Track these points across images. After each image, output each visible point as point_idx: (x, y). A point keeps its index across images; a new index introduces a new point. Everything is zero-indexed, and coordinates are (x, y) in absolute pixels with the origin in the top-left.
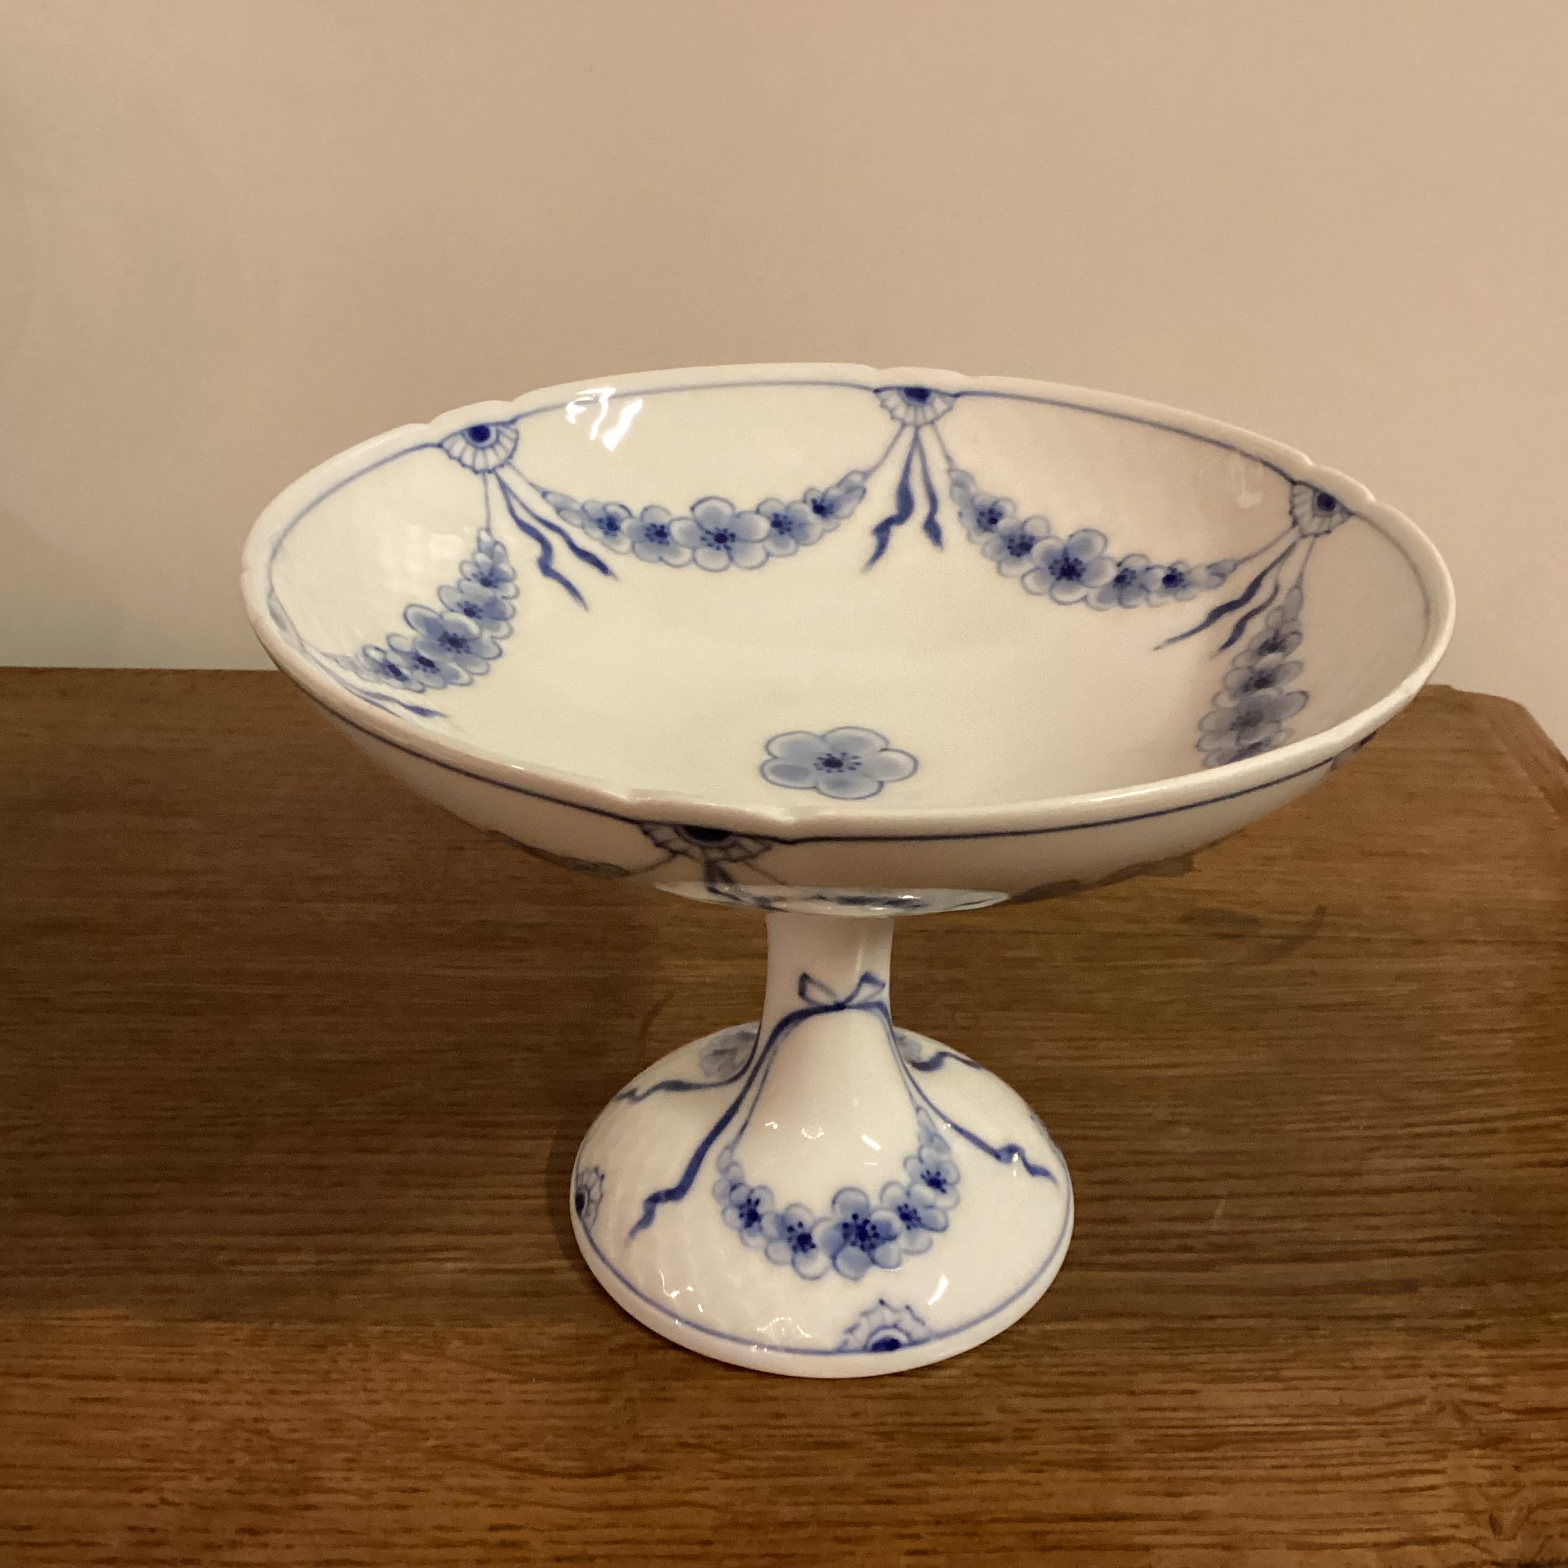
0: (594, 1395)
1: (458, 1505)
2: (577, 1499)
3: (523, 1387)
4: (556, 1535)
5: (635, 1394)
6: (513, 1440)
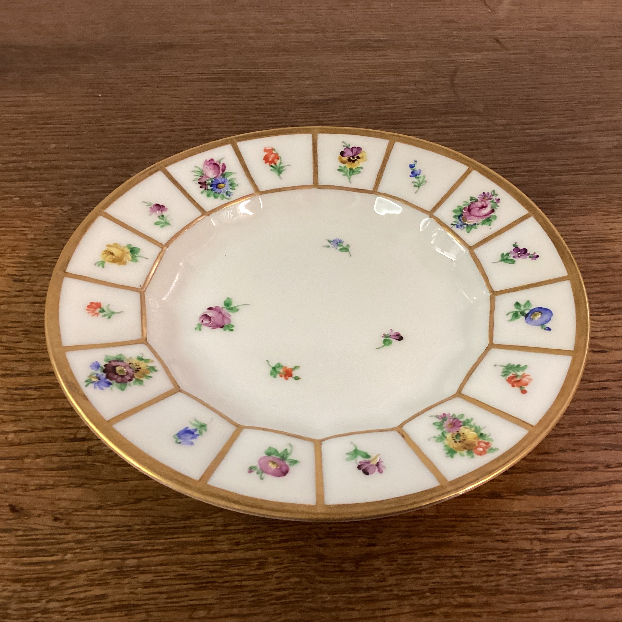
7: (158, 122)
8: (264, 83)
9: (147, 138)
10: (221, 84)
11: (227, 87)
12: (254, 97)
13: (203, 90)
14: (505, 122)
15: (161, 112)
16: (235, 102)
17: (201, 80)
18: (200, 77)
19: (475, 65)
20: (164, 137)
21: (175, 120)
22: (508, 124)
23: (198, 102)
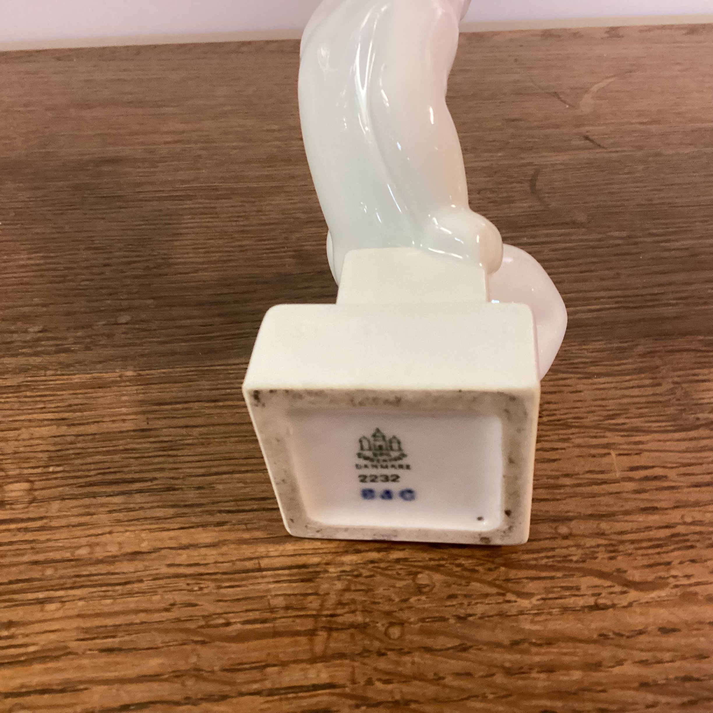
0: (647, 382)
1: (594, 456)
2: (684, 445)
3: (590, 381)
4: (683, 470)
5: (676, 379)
6: (605, 413)
7: (84, 254)
8: (253, 200)
9: (64, 276)
10: (188, 202)
11: (197, 206)
12: (238, 217)
13: (161, 210)
14: (624, 234)
15: (93, 241)
16: (209, 224)
17: (159, 199)
18: (157, 195)
19: (562, 167)
20: (93, 274)
21: (113, 250)
22: (629, 237)
23: (151, 227)
